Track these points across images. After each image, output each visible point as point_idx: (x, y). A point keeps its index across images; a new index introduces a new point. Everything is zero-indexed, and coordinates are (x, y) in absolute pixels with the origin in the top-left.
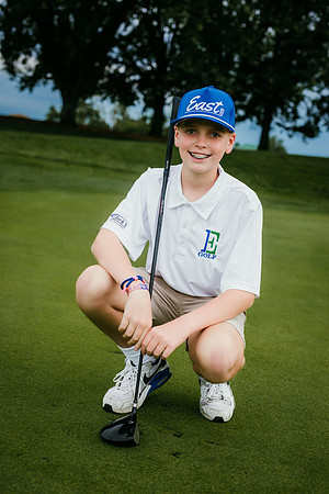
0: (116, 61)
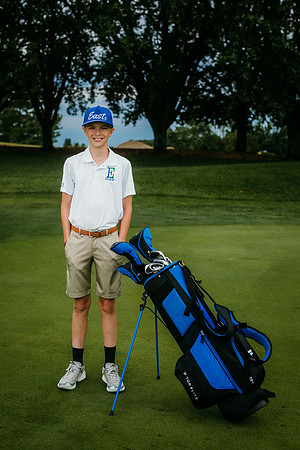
0: (204, 90)
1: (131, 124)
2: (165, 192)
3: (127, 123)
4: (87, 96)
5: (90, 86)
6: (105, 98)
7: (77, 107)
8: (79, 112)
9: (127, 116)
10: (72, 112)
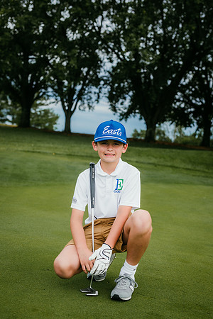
0: (179, 100)
1: (123, 120)
2: (176, 165)
3: (121, 120)
4: (94, 97)
5: (97, 91)
6: (108, 100)
7: (86, 105)
8: (87, 109)
9: (121, 115)
10: (82, 108)
